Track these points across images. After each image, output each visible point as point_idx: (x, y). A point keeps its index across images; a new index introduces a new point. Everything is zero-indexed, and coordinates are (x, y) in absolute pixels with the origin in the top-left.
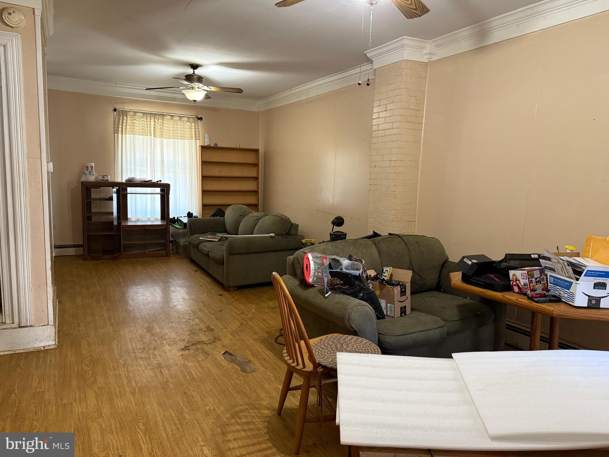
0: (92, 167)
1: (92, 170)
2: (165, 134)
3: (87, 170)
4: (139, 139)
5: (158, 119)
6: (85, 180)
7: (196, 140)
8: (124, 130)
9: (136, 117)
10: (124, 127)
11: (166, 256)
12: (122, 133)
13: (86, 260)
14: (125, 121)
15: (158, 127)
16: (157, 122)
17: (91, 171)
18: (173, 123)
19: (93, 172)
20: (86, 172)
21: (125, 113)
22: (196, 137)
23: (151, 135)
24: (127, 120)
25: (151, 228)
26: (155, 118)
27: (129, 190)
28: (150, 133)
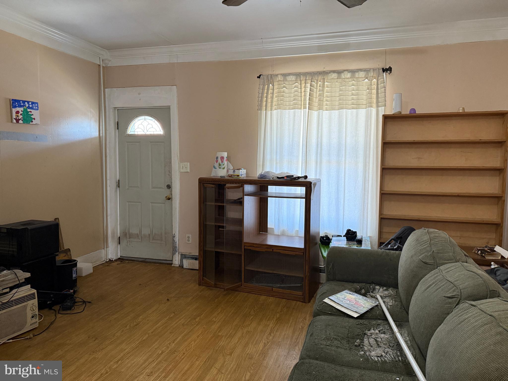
0: (222, 158)
1: (222, 162)
2: (327, 103)
3: (217, 161)
4: (288, 114)
5: (317, 80)
6: (215, 175)
7: (378, 106)
8: (269, 105)
9: (287, 83)
10: (269, 100)
11: (302, 300)
12: (266, 110)
13: (201, 285)
14: (270, 91)
15: (316, 94)
16: (315, 87)
17: (221, 163)
18: (341, 84)
19: (224, 165)
20: (216, 165)
21: (271, 79)
22: (378, 102)
23: (305, 108)
24: (273, 90)
25: (282, 252)
26: (312, 80)
28: (305, 104)
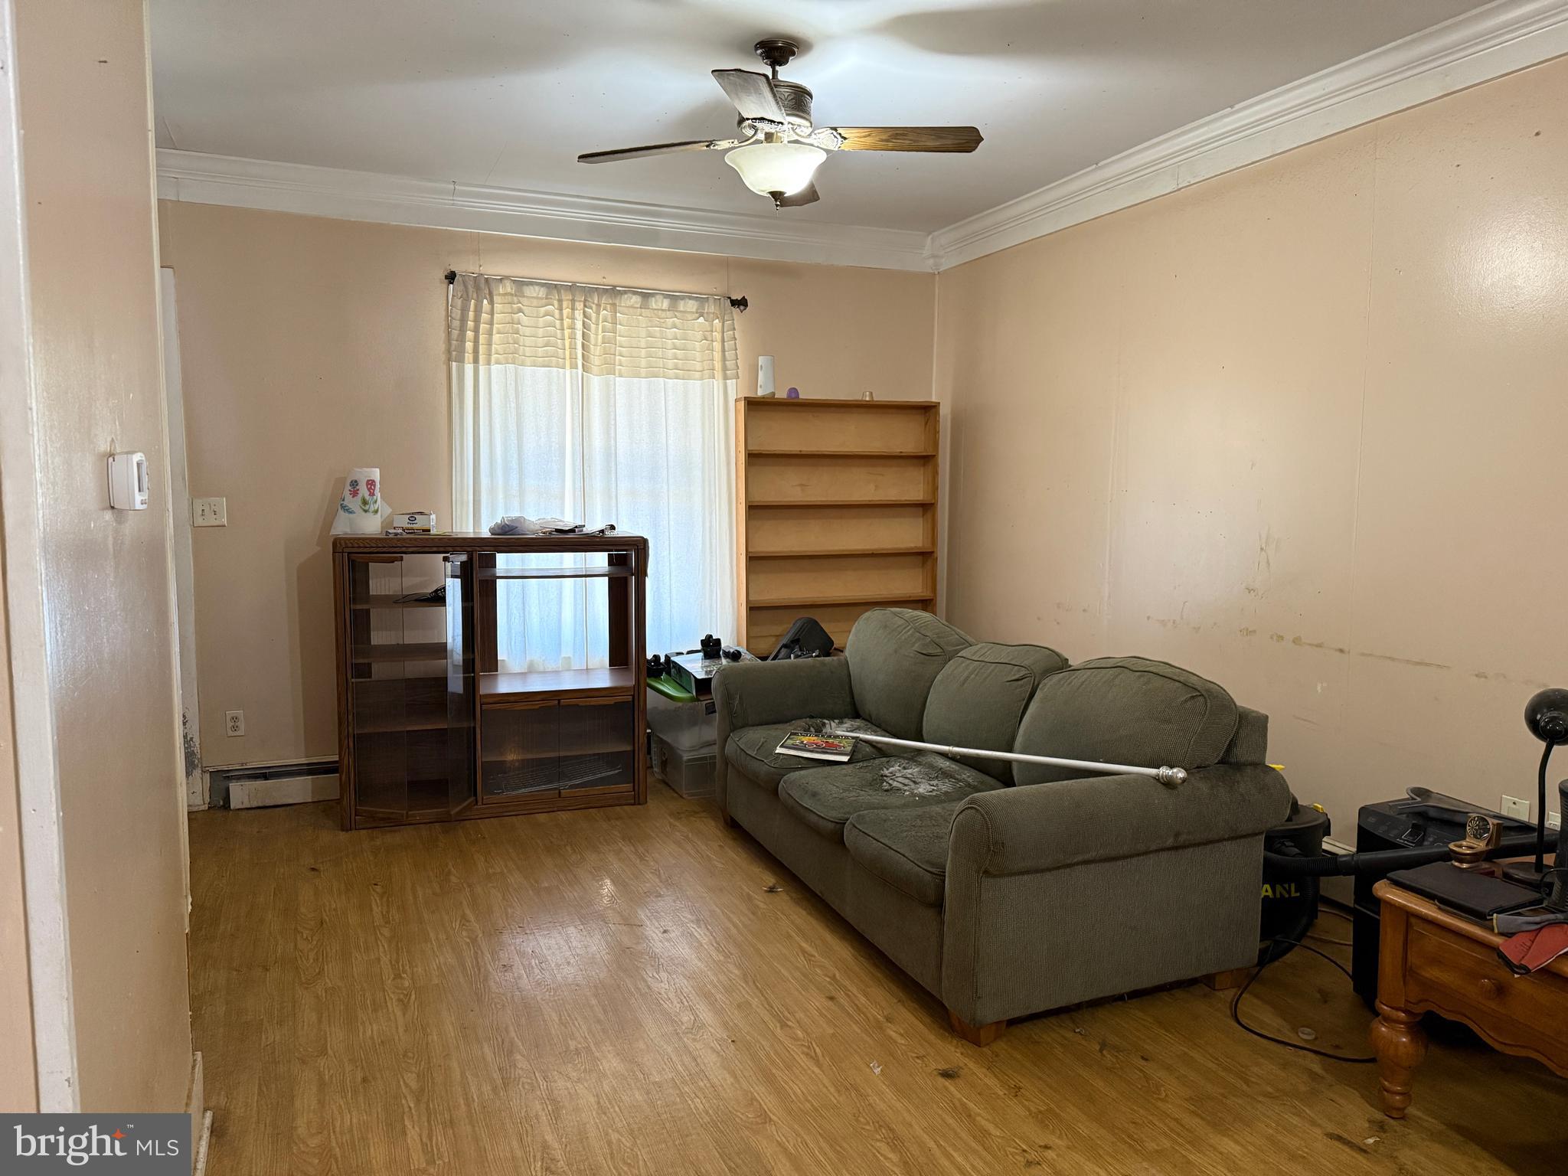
0: (371, 484)
1: (372, 494)
2: (620, 360)
3: (355, 493)
4: (535, 378)
5: (599, 305)
6: (348, 530)
7: (725, 378)
8: (482, 349)
9: (525, 301)
10: (482, 339)
11: (633, 801)
12: (476, 361)
13: (351, 830)
14: (485, 316)
15: (597, 336)
16: (594, 319)
17: (367, 497)
18: (650, 321)
19: (376, 502)
20: (353, 503)
21: (484, 286)
22: (725, 369)
23: (574, 366)
24: (492, 313)
25: (582, 702)
26: (587, 304)
27: (504, 561)
28: (573, 358)
